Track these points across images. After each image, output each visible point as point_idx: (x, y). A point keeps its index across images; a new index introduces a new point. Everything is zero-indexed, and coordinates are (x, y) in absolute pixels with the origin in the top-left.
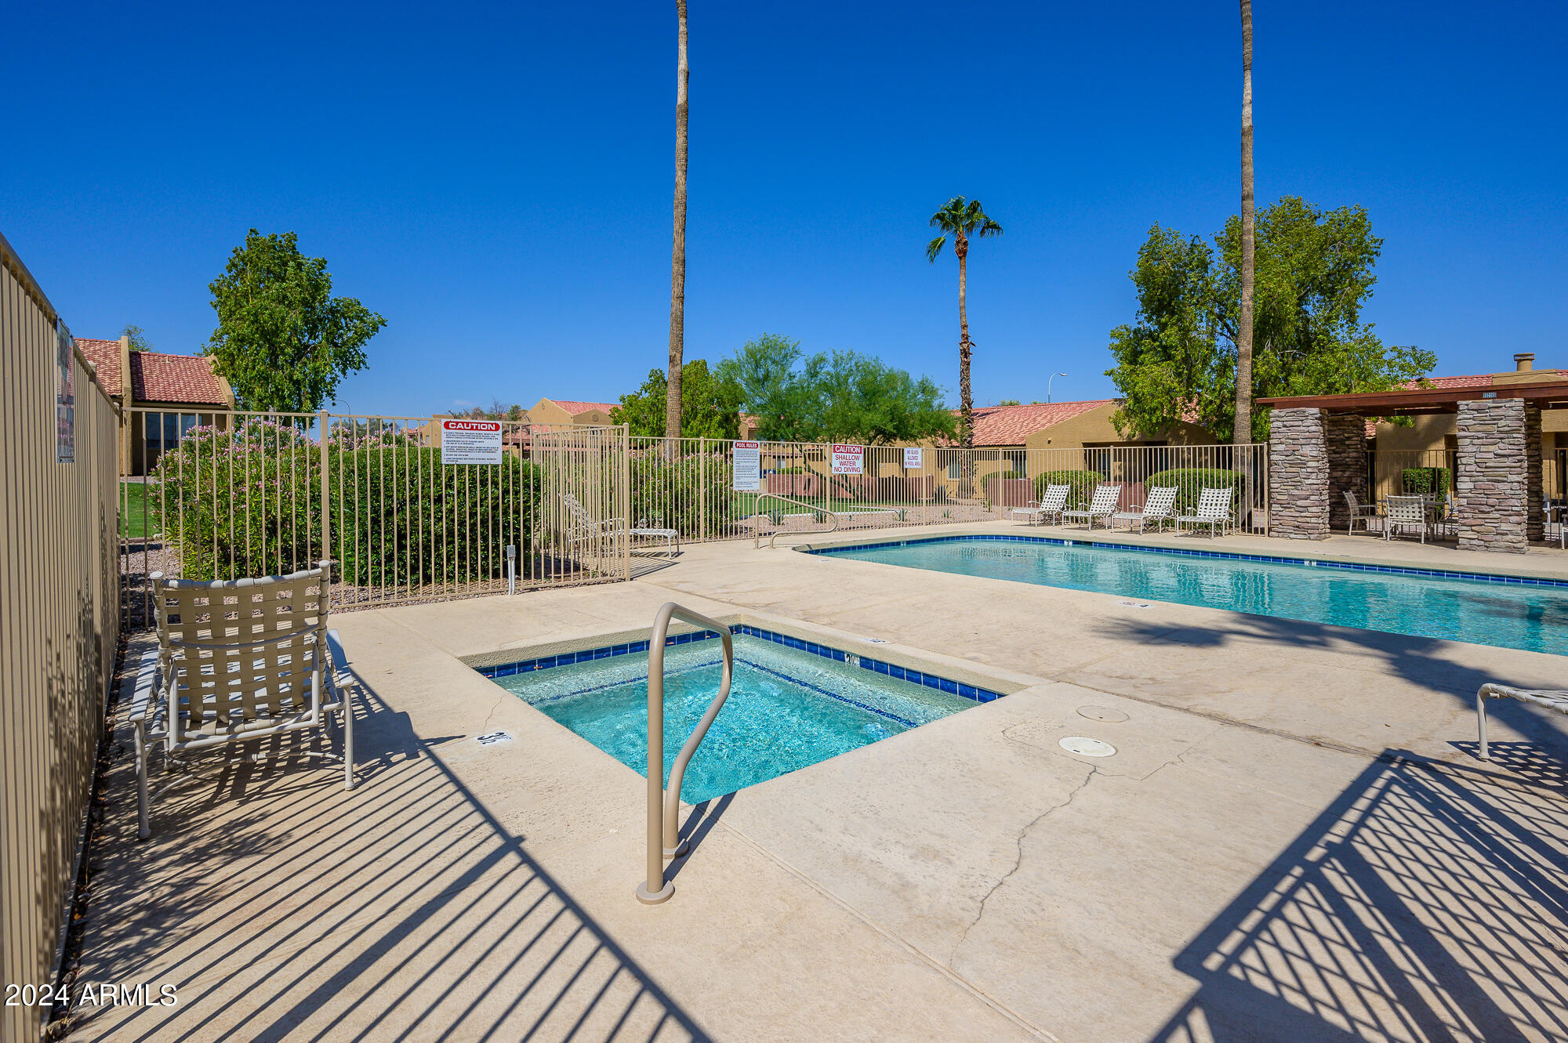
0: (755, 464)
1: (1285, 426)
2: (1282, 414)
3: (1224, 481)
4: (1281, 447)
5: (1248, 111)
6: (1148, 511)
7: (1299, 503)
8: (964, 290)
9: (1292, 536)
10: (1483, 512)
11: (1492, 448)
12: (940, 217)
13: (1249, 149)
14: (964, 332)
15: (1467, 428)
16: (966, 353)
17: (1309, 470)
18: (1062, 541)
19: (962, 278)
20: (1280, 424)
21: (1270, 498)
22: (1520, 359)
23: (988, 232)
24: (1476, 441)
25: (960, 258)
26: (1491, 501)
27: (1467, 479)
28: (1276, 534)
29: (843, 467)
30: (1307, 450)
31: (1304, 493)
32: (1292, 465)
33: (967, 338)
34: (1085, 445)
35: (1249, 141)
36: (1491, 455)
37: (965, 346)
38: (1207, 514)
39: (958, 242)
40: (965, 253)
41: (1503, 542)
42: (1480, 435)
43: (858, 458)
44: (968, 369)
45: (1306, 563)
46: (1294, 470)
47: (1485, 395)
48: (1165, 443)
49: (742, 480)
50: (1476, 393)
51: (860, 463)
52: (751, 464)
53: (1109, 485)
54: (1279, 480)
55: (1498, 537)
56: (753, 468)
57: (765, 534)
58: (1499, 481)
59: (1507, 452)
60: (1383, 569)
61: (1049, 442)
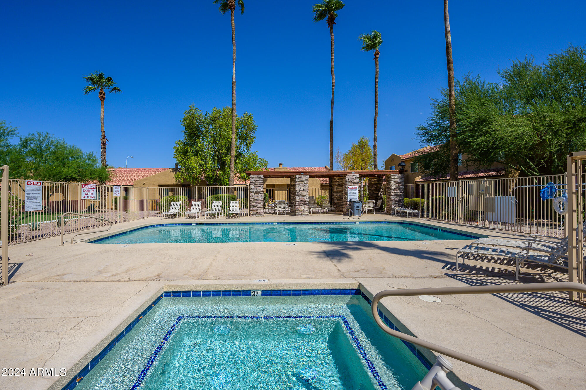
0: (39, 195)
1: (254, 180)
2: (254, 177)
3: (234, 198)
4: (253, 187)
5: (234, 76)
6: (213, 210)
7: (258, 205)
8: (103, 115)
9: (256, 215)
10: (301, 205)
11: (303, 188)
12: (92, 79)
13: (235, 89)
14: (103, 134)
15: (298, 182)
16: (104, 144)
17: (261, 194)
18: (191, 224)
19: (102, 109)
20: (253, 180)
21: (250, 203)
22: (280, 164)
23: (114, 92)
24: (300, 186)
25: (101, 100)
26: (303, 202)
27: (298, 196)
28: (252, 215)
29: (87, 196)
30: (260, 188)
31: (259, 202)
32: (256, 193)
33: (104, 137)
34: (160, 186)
35: (234, 85)
36: (303, 190)
37: (104, 140)
38: (233, 210)
39: (100, 93)
40: (104, 99)
41: (305, 213)
42: (301, 184)
43: (93, 191)
44: (105, 151)
45: (274, 224)
46: (257, 194)
47: (301, 174)
48: (189, 185)
49: (31, 204)
50: (300, 173)
51: (94, 194)
52: (37, 195)
53: (196, 201)
54: (253, 198)
55: (304, 212)
56: (38, 197)
57: (39, 236)
58: (304, 197)
59: (306, 189)
60: (293, 223)
61: (144, 184)
